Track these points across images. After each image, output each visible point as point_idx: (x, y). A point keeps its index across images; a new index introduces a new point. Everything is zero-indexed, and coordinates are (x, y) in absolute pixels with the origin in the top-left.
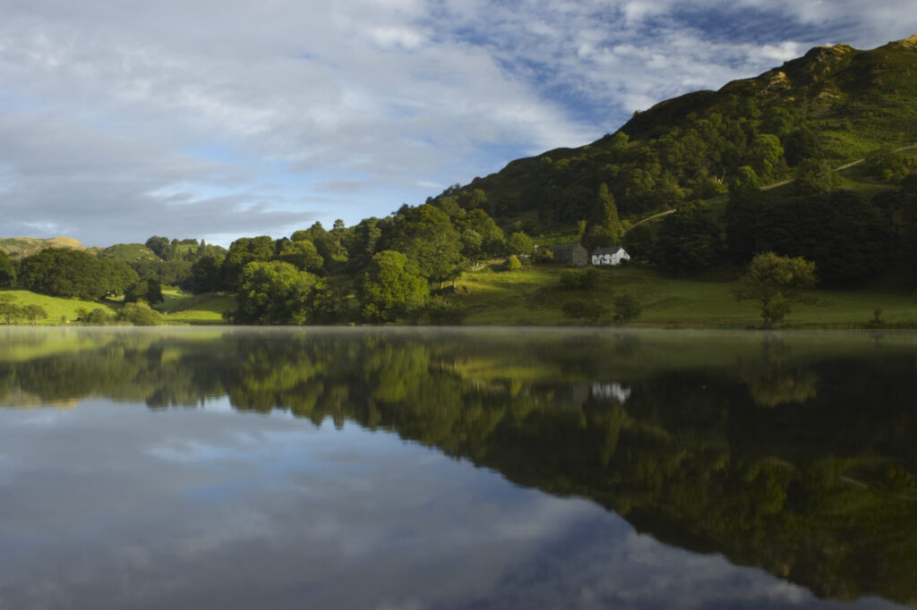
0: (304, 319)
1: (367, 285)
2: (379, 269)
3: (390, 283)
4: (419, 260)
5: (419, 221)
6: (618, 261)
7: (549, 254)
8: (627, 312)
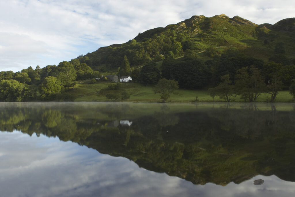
0: (21, 100)
1: (42, 88)
2: (46, 82)
3: (51, 87)
4: (61, 80)
5: (63, 66)
6: (128, 81)
7: (106, 78)
8: (125, 97)
